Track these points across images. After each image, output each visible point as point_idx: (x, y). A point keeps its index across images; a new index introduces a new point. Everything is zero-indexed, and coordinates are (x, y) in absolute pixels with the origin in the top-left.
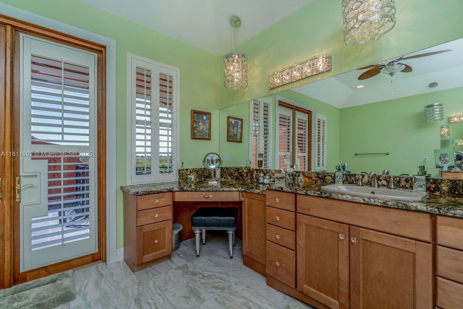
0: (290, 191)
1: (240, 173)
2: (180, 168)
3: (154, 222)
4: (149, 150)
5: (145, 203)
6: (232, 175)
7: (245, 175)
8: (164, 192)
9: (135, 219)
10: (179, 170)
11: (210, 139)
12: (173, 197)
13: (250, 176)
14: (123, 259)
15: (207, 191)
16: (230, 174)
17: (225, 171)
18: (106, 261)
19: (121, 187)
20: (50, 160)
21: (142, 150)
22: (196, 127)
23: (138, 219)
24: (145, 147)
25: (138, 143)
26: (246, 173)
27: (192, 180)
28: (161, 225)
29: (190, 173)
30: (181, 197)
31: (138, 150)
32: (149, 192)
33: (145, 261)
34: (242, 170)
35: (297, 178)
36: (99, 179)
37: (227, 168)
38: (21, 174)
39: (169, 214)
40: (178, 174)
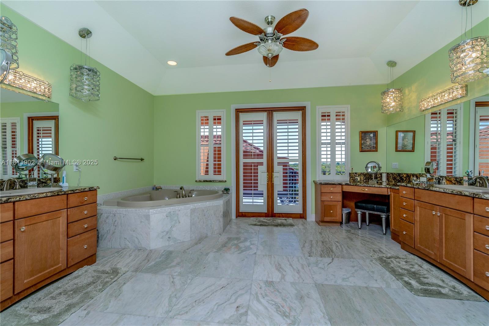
0: (411, 186)
1: (401, 178)
2: (351, 172)
3: (330, 200)
4: (329, 160)
5: (326, 189)
6: (395, 179)
7: (405, 179)
8: (336, 185)
9: (320, 197)
10: (350, 173)
11: (377, 151)
12: (342, 188)
13: (408, 180)
14: (314, 220)
15: (364, 186)
16: (394, 178)
17: (390, 176)
18: (306, 219)
19: (314, 181)
20: (284, 166)
21: (325, 160)
22: (364, 143)
23: (322, 197)
24: (327, 158)
25: (323, 156)
26: (405, 177)
27: (358, 180)
28: (334, 203)
29: (359, 175)
30: (347, 189)
31: (323, 160)
32: (327, 183)
33: (325, 220)
34: (402, 175)
35: (441, 181)
36: (303, 176)
37: (392, 173)
38: (274, 172)
39: (339, 197)
40: (349, 176)
